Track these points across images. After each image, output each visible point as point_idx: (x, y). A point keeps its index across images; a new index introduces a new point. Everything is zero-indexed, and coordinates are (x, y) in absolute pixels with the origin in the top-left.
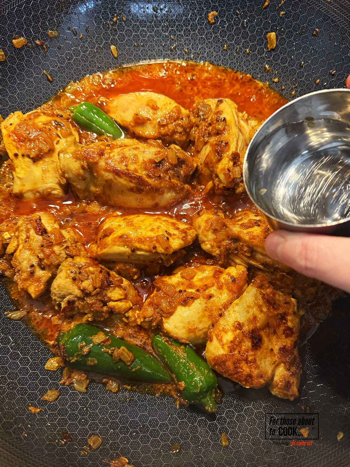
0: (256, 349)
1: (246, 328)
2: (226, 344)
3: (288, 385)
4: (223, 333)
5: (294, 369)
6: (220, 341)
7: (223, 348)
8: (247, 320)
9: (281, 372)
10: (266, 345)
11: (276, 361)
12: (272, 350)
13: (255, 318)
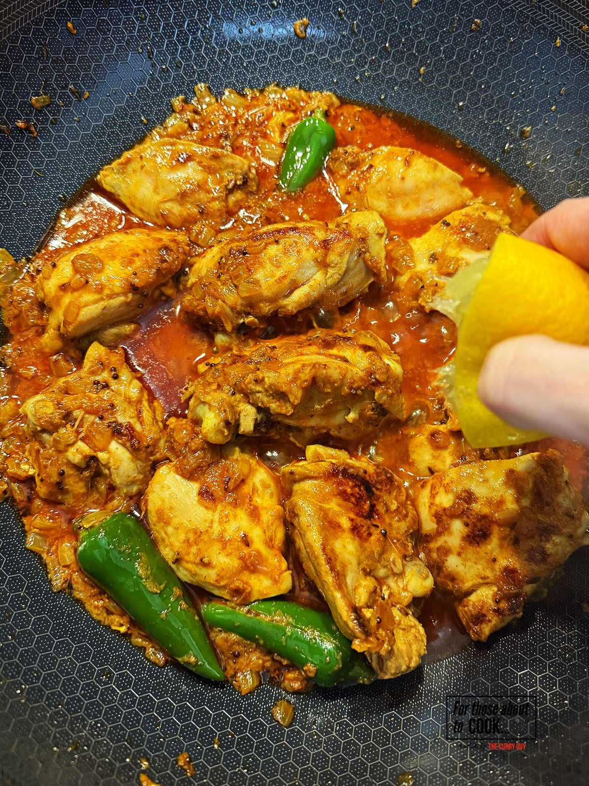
0: (471, 543)
1: (476, 507)
2: (437, 505)
3: (479, 618)
4: (442, 490)
5: (504, 605)
6: (433, 496)
7: (430, 507)
8: (486, 498)
9: (484, 596)
10: (489, 547)
11: (488, 578)
12: (494, 560)
13: (501, 502)
